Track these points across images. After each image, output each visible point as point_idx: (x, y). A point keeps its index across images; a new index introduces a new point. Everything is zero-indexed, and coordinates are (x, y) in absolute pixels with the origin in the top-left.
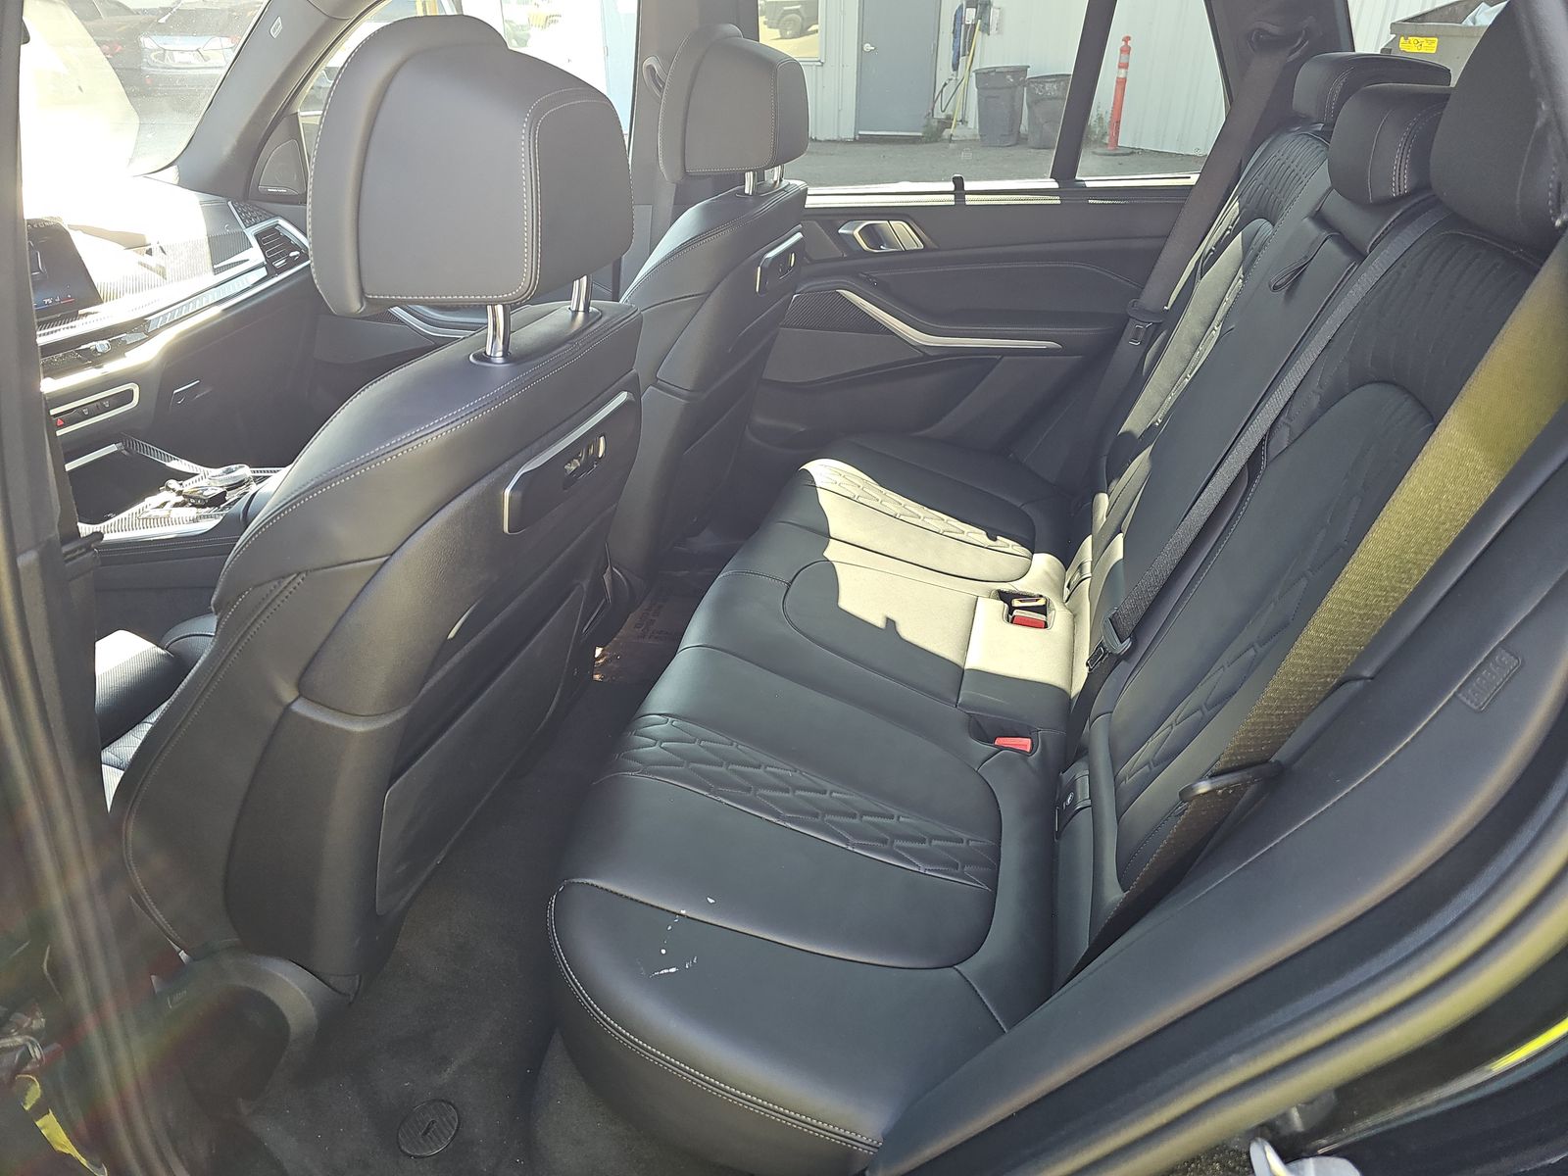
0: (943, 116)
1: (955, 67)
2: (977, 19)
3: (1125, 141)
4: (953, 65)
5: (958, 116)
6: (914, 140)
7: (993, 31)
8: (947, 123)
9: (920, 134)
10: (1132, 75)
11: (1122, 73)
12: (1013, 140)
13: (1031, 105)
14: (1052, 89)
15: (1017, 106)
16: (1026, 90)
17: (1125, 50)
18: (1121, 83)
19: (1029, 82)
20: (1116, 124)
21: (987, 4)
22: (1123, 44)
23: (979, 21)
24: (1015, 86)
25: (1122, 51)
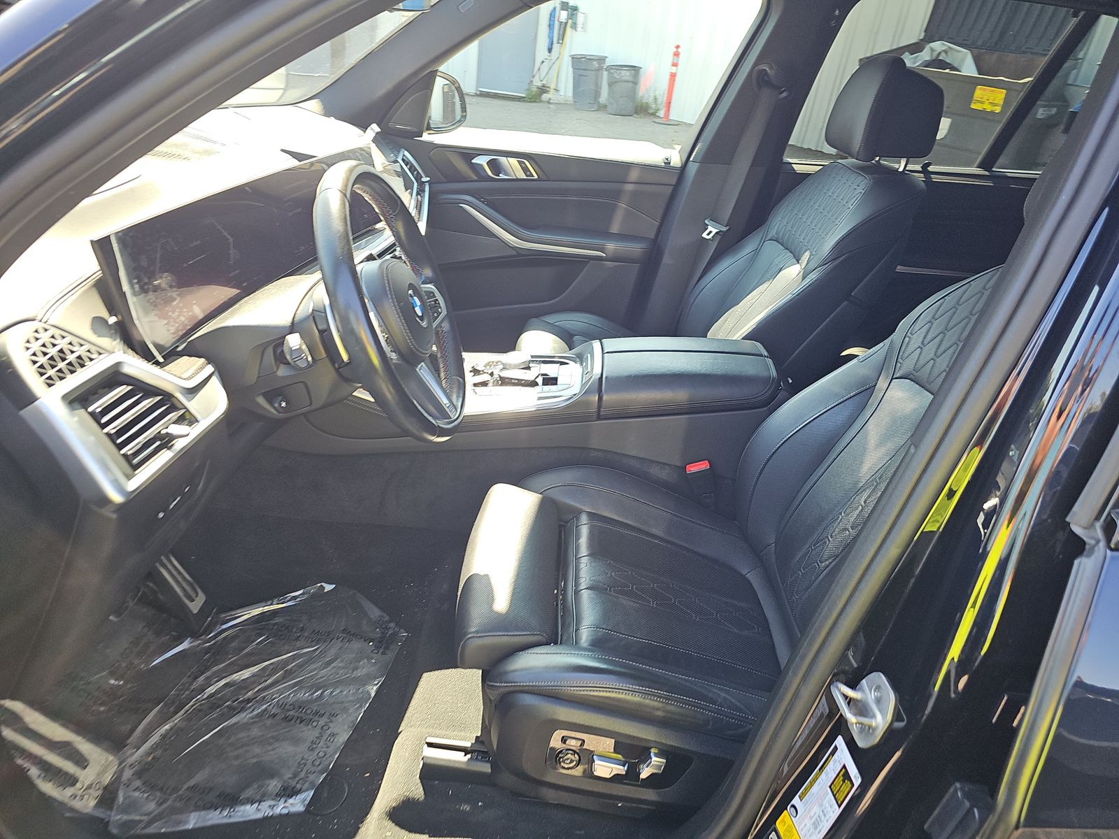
0: (539, 84)
1: (550, 50)
2: (568, 19)
3: (673, 116)
4: (549, 49)
5: (553, 86)
6: (519, 99)
7: (579, 28)
8: (543, 90)
9: (524, 95)
10: (679, 71)
11: (674, 70)
12: (596, 107)
13: (610, 85)
14: (626, 75)
15: (599, 84)
16: (605, 73)
17: (677, 54)
18: (673, 76)
19: (610, 68)
20: (669, 104)
21: (575, 9)
22: (675, 50)
23: (570, 21)
24: (598, 70)
25: (675, 55)
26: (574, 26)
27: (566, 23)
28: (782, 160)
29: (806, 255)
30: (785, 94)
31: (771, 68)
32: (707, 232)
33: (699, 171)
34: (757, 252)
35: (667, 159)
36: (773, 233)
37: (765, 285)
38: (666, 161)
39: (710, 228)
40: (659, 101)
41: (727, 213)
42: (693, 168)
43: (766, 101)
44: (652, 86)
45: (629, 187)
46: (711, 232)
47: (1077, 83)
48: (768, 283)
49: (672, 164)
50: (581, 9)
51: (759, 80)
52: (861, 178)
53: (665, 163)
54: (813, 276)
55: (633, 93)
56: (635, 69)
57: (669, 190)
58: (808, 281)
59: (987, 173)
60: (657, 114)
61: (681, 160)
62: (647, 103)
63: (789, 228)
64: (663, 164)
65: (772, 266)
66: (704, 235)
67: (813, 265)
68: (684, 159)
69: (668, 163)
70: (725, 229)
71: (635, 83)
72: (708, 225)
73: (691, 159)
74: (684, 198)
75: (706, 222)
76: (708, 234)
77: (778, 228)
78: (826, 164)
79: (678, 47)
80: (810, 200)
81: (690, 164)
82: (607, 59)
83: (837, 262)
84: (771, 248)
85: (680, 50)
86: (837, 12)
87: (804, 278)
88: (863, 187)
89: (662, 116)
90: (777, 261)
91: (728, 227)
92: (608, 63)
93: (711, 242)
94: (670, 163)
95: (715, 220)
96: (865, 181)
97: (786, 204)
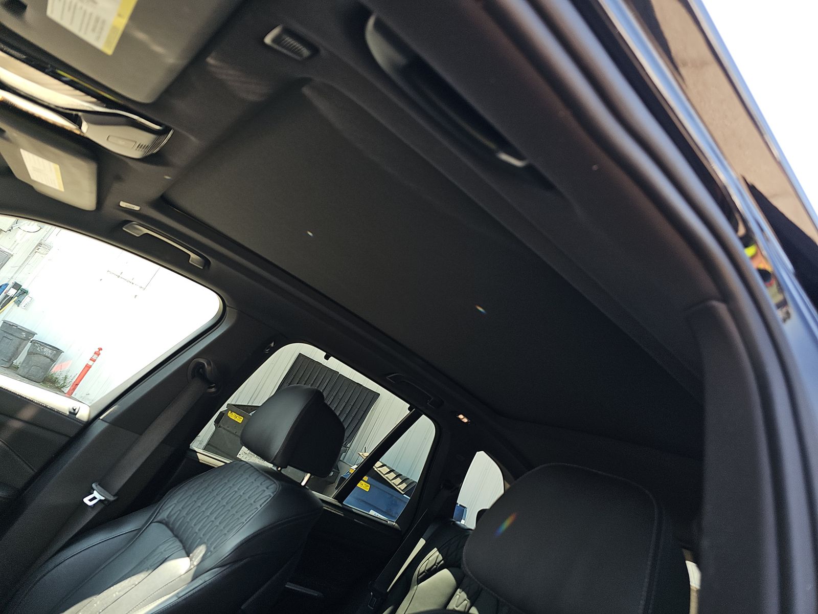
2: (15, 296)
7: (22, 306)
10: (95, 366)
11: (91, 363)
12: (8, 365)
13: (30, 353)
14: (47, 351)
15: (20, 350)
16: (29, 344)
17: (97, 354)
18: (88, 367)
19: (34, 342)
20: (76, 385)
21: (25, 292)
22: (98, 350)
23: (16, 298)
24: (25, 340)
25: (95, 353)
26: (18, 303)
27: (12, 298)
28: (189, 446)
29: (200, 551)
30: (213, 390)
31: (209, 364)
32: (91, 497)
33: (104, 433)
34: (139, 532)
35: (75, 410)
36: (164, 515)
37: (141, 576)
38: (72, 411)
39: (95, 494)
40: (68, 381)
41: (121, 480)
42: (99, 427)
43: (194, 390)
44: (66, 368)
45: (16, 424)
46: (94, 498)
47: (345, 461)
48: (147, 574)
49: (77, 416)
50: (30, 294)
51: (194, 370)
52: (268, 482)
53: (70, 412)
54: (207, 578)
55: (47, 368)
56: (58, 351)
57: (64, 440)
58: (199, 582)
59: (340, 505)
60: (62, 389)
61: (89, 416)
62: (57, 378)
63: (184, 514)
64: (68, 413)
65: (155, 553)
66: (86, 500)
67: (209, 563)
68: (93, 415)
69: (73, 413)
70: (112, 498)
71: (53, 361)
72: (94, 490)
73: (101, 418)
74: (79, 452)
75: (94, 485)
76: (91, 500)
77: (171, 512)
78: (228, 462)
79: (100, 349)
80: (213, 490)
81: (98, 422)
82: (36, 335)
83: (236, 566)
84: (157, 532)
85: (101, 352)
86: (273, 344)
87: (195, 577)
88: (272, 490)
89: (65, 392)
90: (162, 548)
91: (116, 498)
92: (35, 338)
93: (90, 509)
94: (76, 414)
95: (104, 486)
96: (274, 485)
97: (186, 488)
